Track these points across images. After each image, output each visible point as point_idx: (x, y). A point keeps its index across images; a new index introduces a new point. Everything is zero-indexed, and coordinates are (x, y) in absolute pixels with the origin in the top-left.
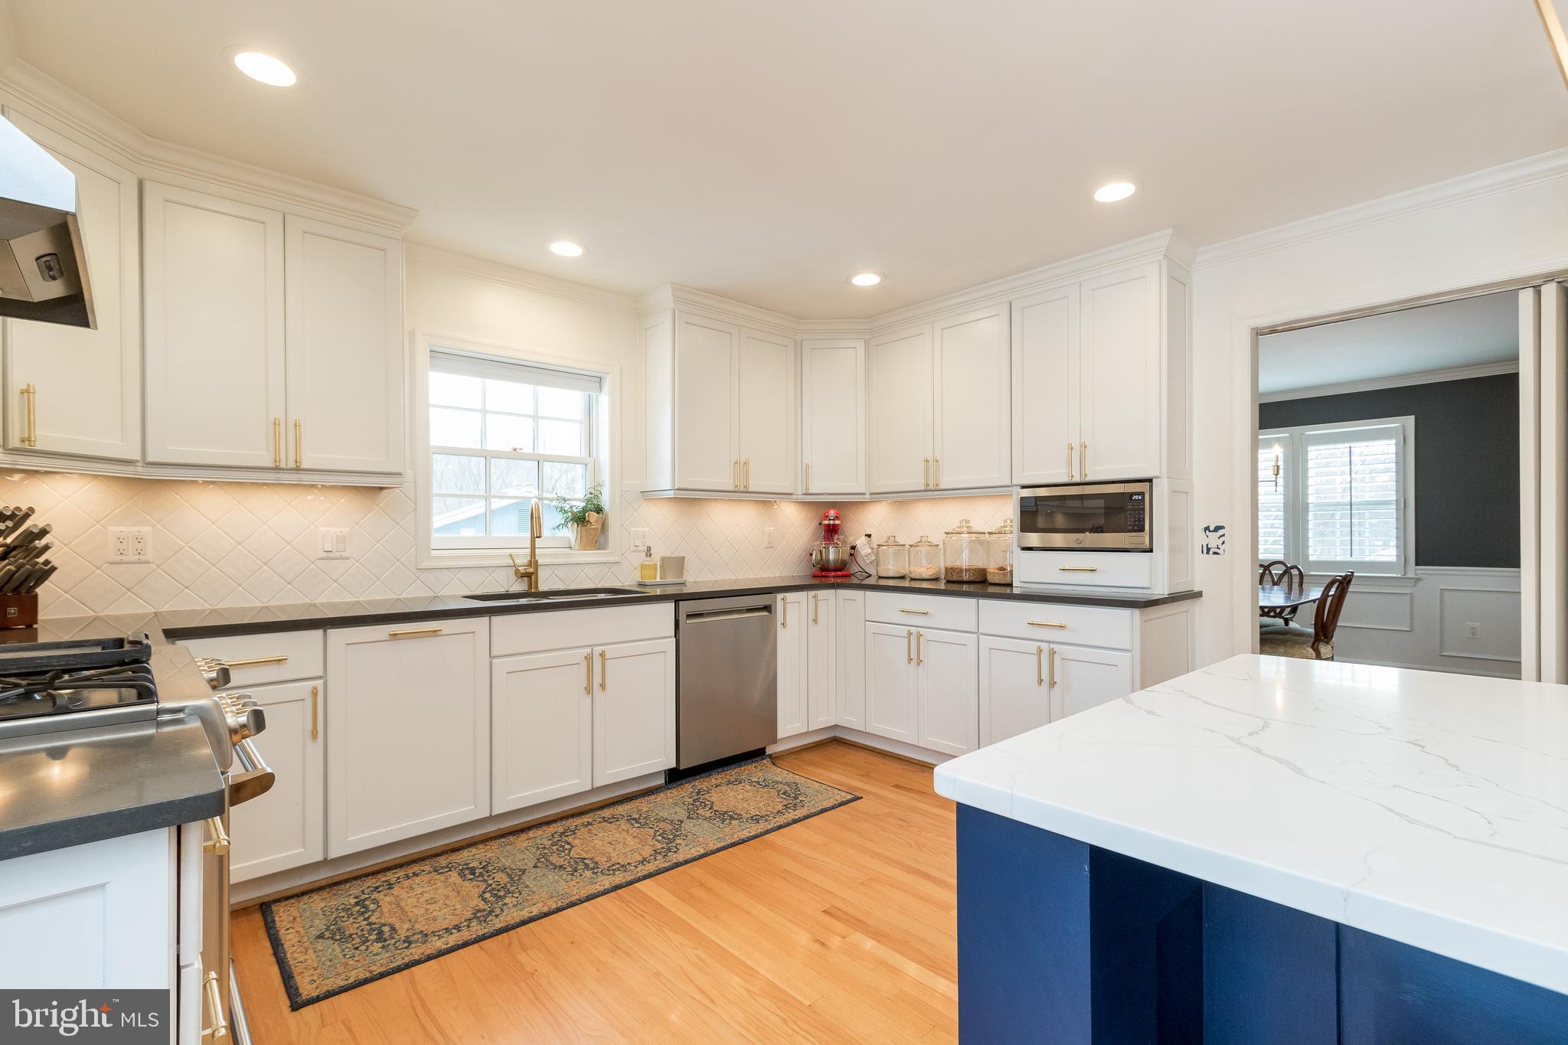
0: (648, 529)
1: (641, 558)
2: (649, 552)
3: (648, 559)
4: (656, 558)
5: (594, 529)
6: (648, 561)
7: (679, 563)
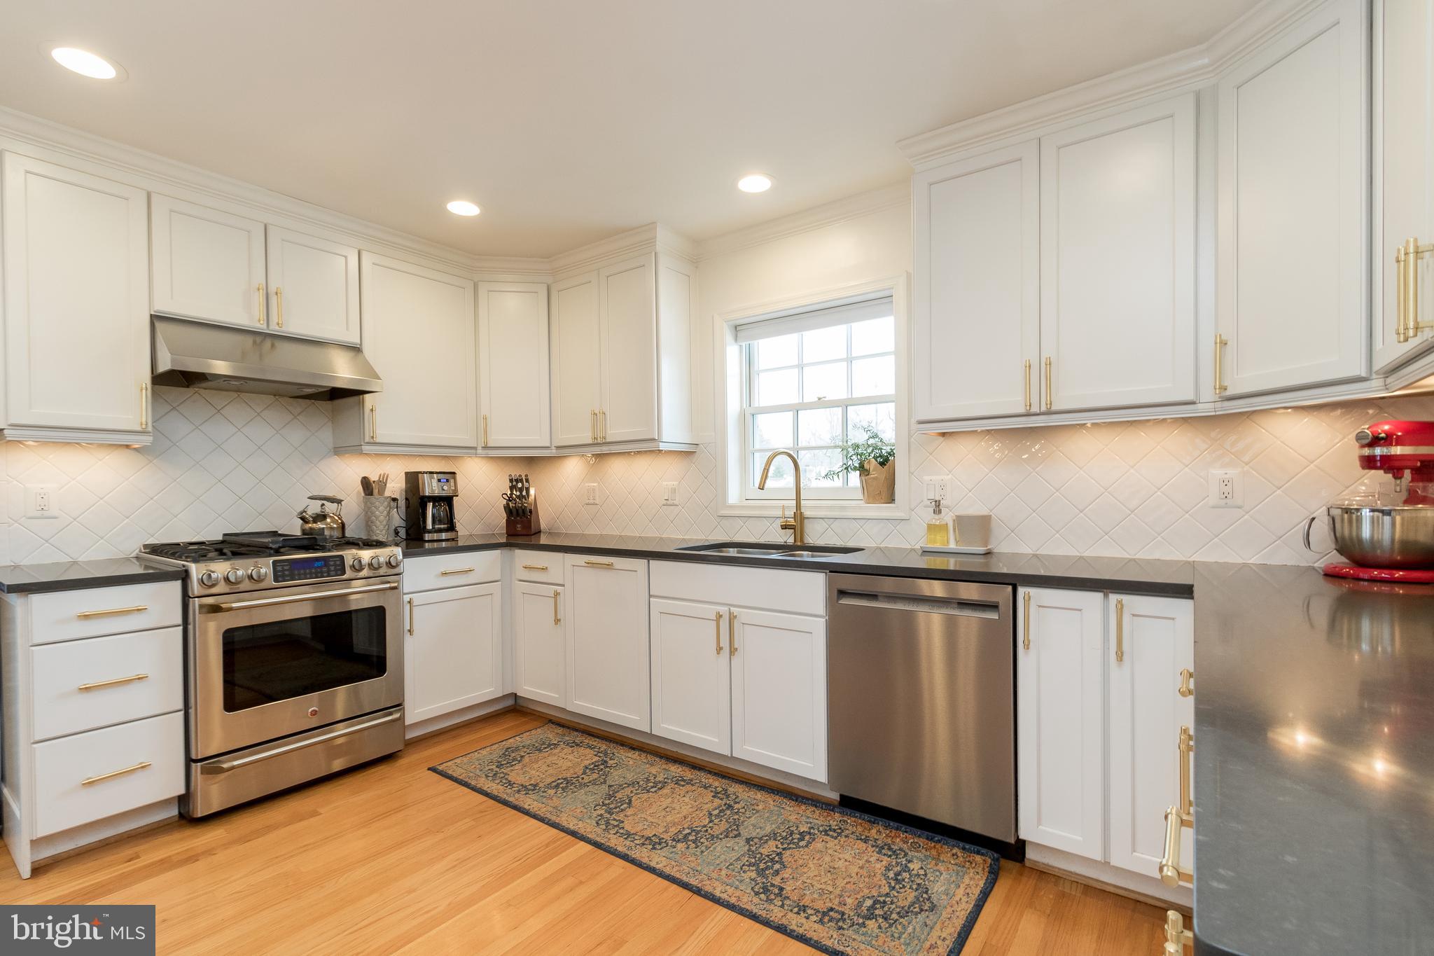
0: (950, 476)
1: (927, 515)
2: (937, 507)
3: (937, 517)
4: (948, 517)
5: (874, 478)
6: (936, 520)
7: (982, 525)
